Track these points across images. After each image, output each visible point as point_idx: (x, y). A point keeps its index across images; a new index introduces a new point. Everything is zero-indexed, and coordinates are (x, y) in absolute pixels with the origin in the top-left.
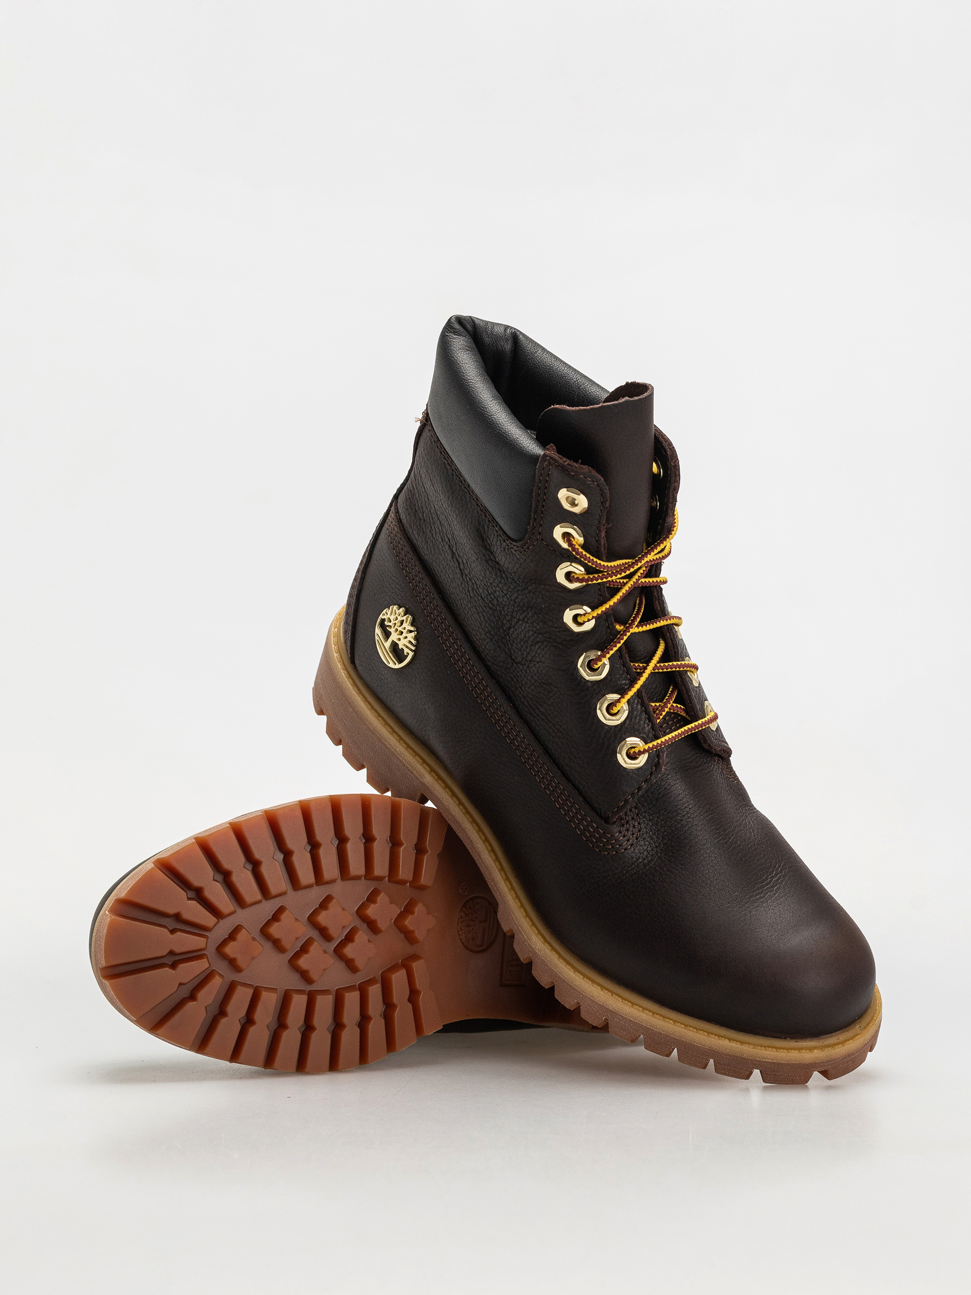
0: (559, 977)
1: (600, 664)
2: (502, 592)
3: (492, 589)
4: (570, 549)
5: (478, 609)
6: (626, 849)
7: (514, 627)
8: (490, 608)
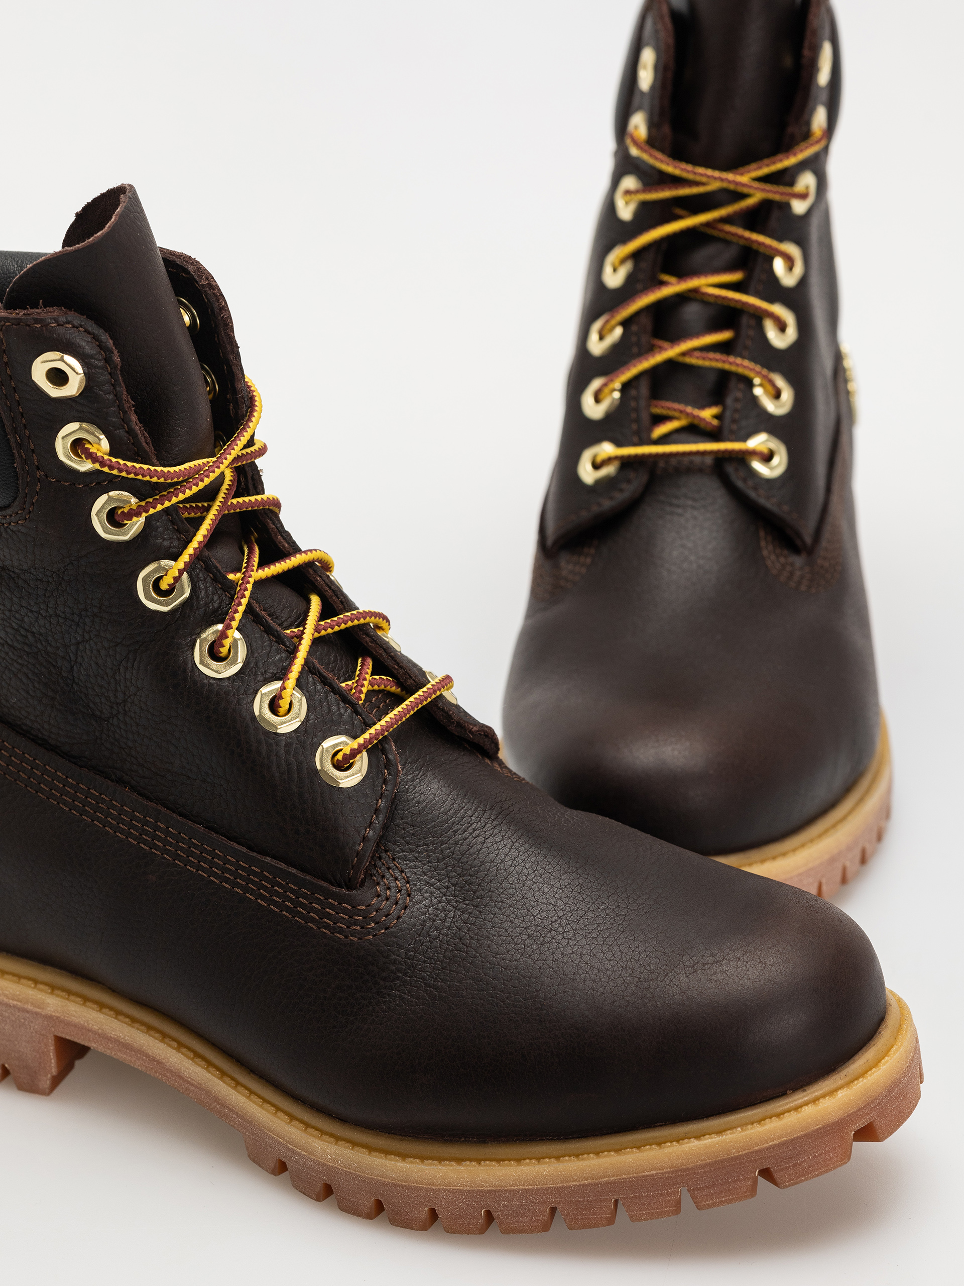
0: (385, 1185)
1: (227, 642)
2: (32, 611)
3: (15, 618)
4: (97, 466)
5: (13, 669)
6: (399, 918)
7: (76, 662)
8: (28, 654)
